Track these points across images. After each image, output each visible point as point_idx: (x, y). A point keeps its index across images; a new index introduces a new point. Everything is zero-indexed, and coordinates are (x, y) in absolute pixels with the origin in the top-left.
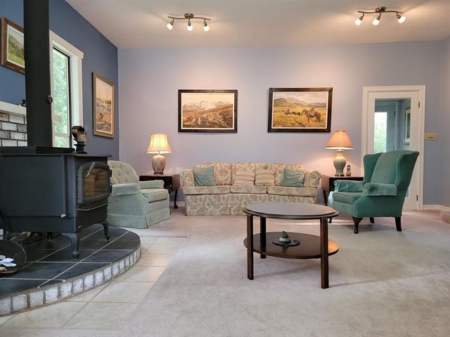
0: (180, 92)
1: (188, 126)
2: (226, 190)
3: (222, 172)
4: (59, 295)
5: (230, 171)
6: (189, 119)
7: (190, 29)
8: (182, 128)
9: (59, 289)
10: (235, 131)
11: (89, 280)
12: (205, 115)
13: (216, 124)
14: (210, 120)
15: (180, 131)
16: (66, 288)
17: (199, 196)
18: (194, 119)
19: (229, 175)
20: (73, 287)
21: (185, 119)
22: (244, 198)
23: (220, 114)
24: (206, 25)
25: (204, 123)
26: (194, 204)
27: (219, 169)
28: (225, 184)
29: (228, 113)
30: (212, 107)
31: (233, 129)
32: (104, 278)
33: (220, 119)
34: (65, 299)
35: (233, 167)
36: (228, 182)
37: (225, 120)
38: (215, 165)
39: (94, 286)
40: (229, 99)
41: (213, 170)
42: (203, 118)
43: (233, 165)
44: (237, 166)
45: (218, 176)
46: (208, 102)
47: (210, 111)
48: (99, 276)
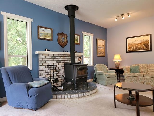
0: (127, 38)
1: (130, 50)
2: (141, 75)
3: (143, 68)
4: (68, 97)
5: (147, 67)
6: (130, 48)
7: (123, 18)
8: (128, 51)
9: (68, 96)
10: (151, 50)
11: (74, 96)
12: (137, 46)
13: (141, 48)
14: (139, 47)
15: (127, 52)
16: (69, 96)
17: (129, 77)
18: (132, 48)
19: (146, 69)
20: (70, 96)
21: (129, 48)
22: (150, 79)
23: (143, 45)
24: (129, 15)
25: (136, 49)
26: (127, 79)
27: (142, 67)
28: (145, 73)
29: (147, 44)
30: (140, 42)
31: (150, 50)
32: (79, 96)
33: (143, 46)
34: (69, 99)
35: (149, 66)
36: (146, 72)
37: (146, 46)
38: (140, 65)
39: (76, 98)
40: (148, 38)
41: (139, 67)
42: (136, 47)
43: (149, 65)
44: (151, 65)
45: (141, 69)
46: (138, 41)
47: (139, 44)
48: (77, 95)
